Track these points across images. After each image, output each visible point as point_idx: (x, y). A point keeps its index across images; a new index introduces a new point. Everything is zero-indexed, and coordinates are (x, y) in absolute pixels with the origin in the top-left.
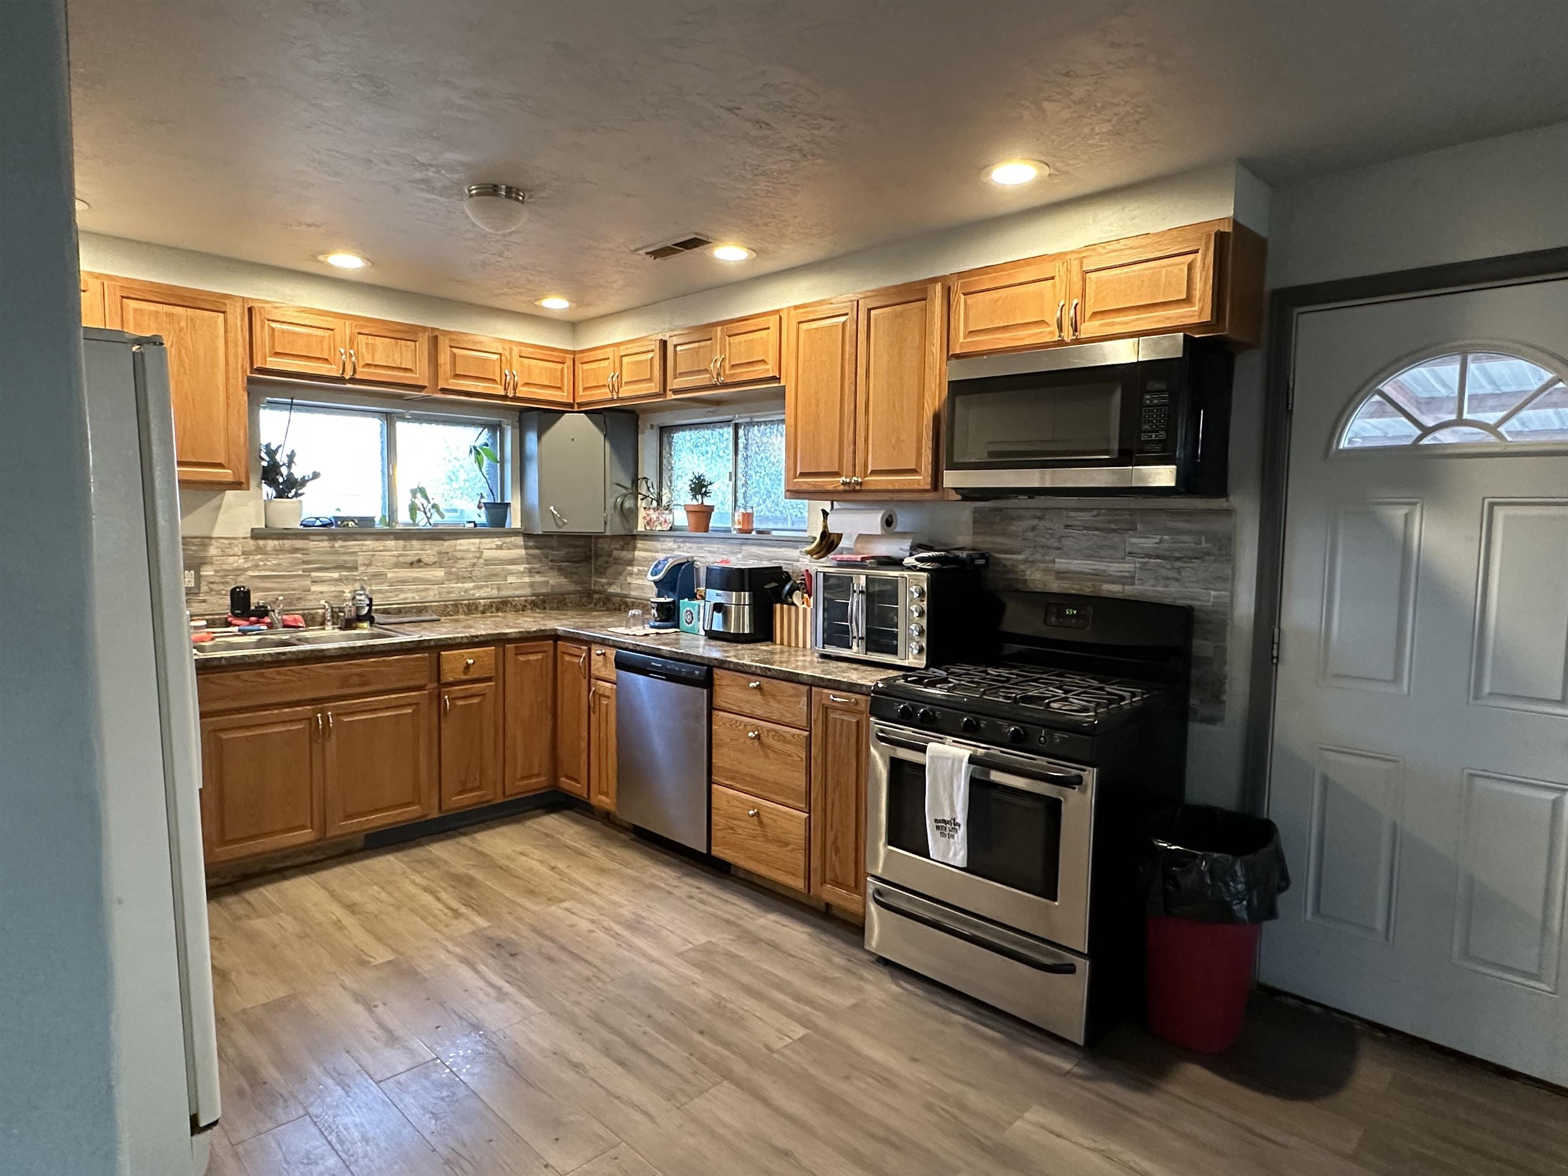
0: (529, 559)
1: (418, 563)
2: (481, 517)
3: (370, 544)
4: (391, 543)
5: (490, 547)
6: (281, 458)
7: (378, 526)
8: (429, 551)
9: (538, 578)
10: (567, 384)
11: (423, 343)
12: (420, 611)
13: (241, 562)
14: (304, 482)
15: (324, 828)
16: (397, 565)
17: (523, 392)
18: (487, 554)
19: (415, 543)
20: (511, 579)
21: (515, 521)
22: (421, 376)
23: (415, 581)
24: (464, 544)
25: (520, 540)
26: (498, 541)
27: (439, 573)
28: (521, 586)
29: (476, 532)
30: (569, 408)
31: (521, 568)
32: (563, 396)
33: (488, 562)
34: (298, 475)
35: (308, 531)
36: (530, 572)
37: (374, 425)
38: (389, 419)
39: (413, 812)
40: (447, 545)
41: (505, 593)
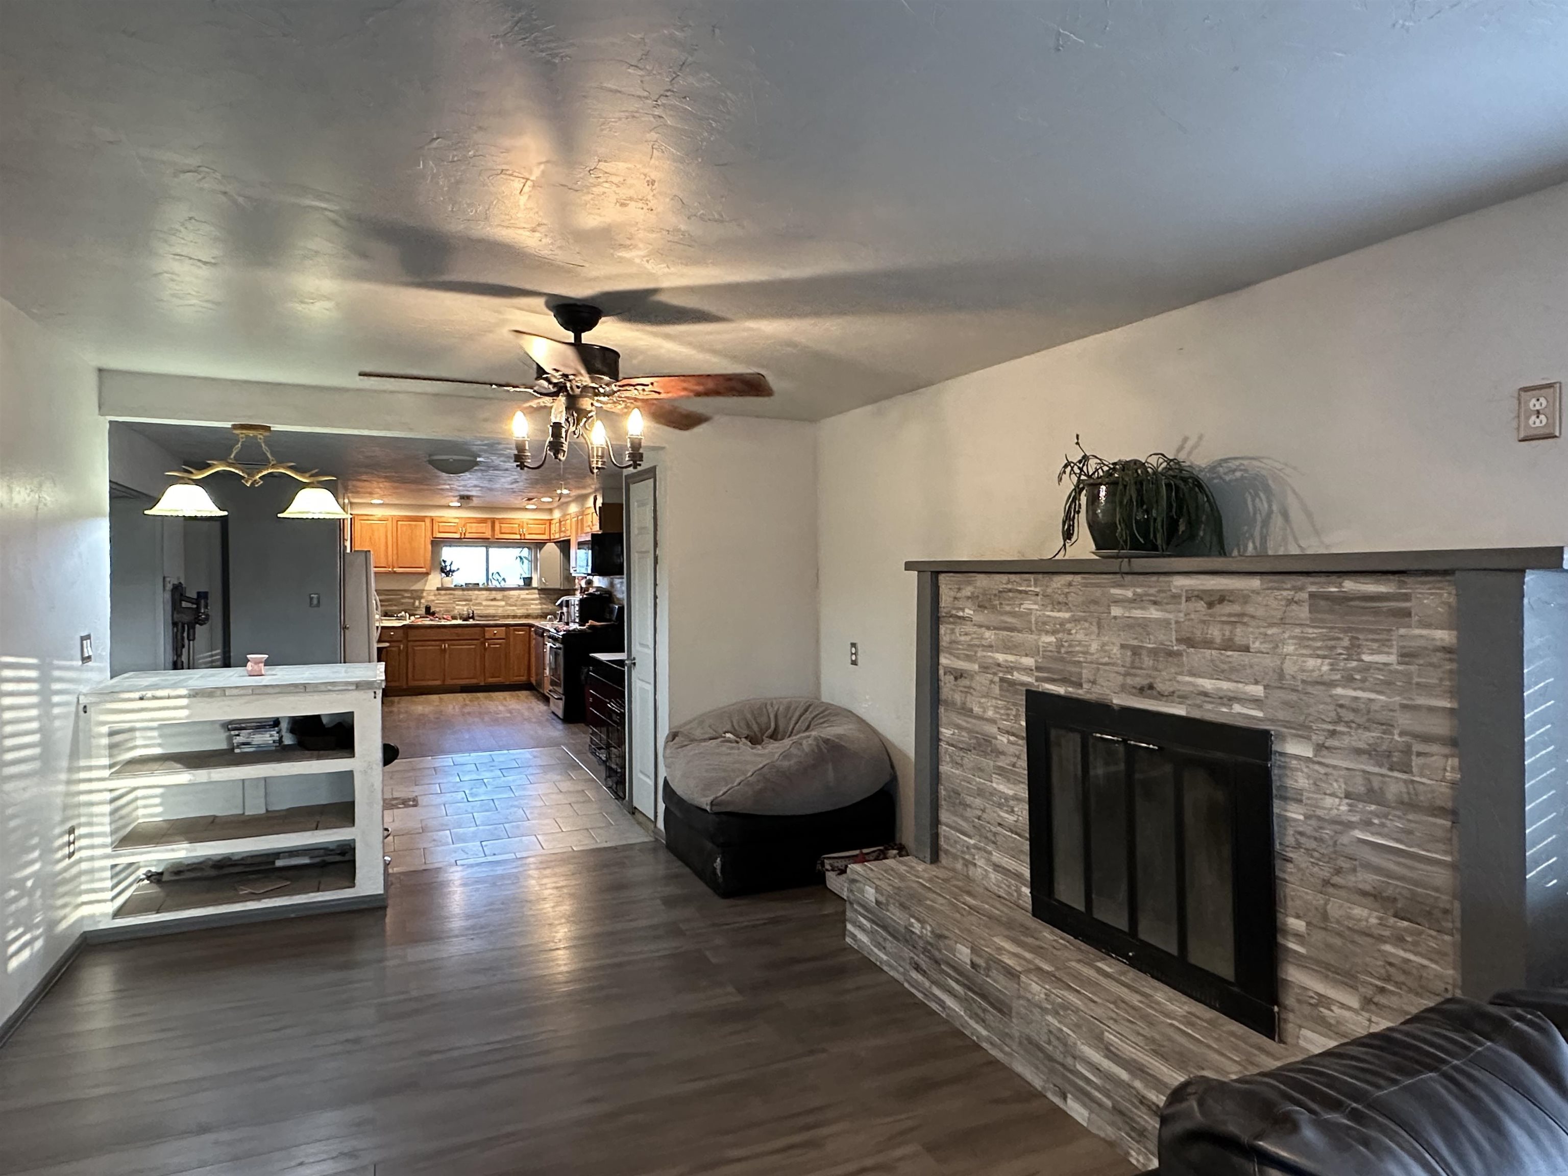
0: (540, 599)
1: (494, 599)
2: (521, 583)
3: (477, 592)
4: (484, 592)
5: (524, 594)
6: (448, 564)
7: (481, 586)
8: (499, 595)
9: (544, 606)
10: (547, 532)
11: (489, 524)
12: (494, 616)
13: (433, 598)
14: (454, 571)
15: (444, 681)
16: (487, 600)
17: (528, 537)
18: (522, 597)
19: (494, 592)
20: (532, 606)
21: (535, 584)
22: (488, 534)
23: (494, 606)
24: (512, 593)
25: (536, 591)
26: (527, 592)
27: (503, 603)
28: (536, 609)
29: (519, 588)
30: (550, 540)
31: (537, 602)
32: (546, 537)
33: (523, 599)
34: (453, 569)
35: (457, 588)
36: (541, 604)
37: (484, 549)
38: (487, 547)
39: (474, 681)
40: (506, 593)
41: (530, 611)
